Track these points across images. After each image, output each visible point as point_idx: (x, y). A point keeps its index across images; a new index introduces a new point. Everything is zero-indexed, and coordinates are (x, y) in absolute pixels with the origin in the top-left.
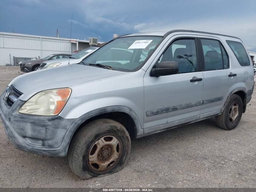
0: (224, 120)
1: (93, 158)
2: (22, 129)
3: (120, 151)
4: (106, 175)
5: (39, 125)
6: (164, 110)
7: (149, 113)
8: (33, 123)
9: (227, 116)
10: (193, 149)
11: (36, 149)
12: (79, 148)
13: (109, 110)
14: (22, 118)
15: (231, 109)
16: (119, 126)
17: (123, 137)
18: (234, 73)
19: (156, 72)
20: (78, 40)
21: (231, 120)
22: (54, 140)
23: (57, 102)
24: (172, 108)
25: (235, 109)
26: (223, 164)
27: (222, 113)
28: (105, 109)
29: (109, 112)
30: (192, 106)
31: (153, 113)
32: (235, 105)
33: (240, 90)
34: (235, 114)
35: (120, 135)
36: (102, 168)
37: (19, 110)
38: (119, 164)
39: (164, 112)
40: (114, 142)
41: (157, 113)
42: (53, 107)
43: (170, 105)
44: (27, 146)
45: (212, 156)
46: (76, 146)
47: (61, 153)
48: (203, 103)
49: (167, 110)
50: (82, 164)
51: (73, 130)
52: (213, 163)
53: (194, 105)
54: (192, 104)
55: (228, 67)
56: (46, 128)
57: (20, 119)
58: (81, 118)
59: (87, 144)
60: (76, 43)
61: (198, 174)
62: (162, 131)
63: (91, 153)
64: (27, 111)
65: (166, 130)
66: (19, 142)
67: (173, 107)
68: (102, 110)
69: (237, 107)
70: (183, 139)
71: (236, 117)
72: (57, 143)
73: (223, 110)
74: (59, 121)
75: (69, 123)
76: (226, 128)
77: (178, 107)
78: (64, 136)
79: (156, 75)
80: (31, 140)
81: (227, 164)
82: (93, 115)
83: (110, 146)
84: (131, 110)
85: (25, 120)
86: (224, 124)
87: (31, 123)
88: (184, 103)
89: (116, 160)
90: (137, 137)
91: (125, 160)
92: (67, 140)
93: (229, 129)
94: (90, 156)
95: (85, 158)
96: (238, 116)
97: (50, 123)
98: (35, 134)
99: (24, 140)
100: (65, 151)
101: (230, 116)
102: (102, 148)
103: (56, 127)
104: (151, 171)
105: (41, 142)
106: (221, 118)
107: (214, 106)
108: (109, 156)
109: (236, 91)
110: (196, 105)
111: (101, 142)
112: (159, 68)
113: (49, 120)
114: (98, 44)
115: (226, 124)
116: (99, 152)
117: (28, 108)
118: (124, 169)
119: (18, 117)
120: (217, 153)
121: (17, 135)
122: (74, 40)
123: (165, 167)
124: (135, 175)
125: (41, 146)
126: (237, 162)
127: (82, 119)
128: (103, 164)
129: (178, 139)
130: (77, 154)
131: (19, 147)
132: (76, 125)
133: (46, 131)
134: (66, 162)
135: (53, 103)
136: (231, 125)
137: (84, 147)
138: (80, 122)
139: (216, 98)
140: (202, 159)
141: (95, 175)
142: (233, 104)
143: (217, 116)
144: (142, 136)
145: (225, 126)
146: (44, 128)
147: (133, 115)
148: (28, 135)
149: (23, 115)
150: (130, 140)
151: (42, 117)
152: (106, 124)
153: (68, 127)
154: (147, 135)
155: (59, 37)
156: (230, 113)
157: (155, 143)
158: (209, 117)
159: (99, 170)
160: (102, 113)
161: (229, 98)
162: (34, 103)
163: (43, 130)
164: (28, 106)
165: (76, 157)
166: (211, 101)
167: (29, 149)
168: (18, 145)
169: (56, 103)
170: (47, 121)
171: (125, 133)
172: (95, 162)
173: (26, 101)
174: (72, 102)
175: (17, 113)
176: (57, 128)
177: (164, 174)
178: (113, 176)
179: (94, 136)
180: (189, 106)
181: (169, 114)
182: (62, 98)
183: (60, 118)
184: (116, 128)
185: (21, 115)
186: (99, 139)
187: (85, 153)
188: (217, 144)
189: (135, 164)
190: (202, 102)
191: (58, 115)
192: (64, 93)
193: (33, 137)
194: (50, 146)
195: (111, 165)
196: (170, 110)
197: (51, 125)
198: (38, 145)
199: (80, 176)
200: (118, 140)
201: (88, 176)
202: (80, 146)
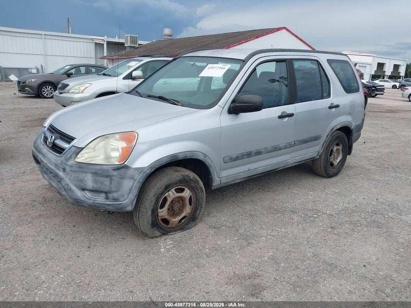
0: (322, 165)
1: (163, 213)
2: (81, 181)
3: (193, 204)
4: (177, 232)
5: (101, 175)
6: (245, 155)
7: (227, 159)
8: (95, 174)
9: (327, 159)
10: (281, 202)
11: (98, 203)
12: (147, 201)
13: (181, 157)
14: (80, 168)
15: (332, 151)
16: (192, 175)
17: (197, 188)
18: (335, 104)
19: (236, 109)
20: (106, 38)
21: (332, 164)
22: (120, 193)
23: (122, 149)
24: (255, 152)
25: (337, 150)
26: (315, 218)
27: (320, 156)
28: (176, 156)
29: (181, 159)
30: (280, 149)
31: (231, 159)
32: (338, 145)
33: (344, 125)
34: (337, 157)
35: (193, 185)
36: (172, 224)
37: (75, 159)
38: (192, 219)
39: (245, 157)
40: (187, 194)
41: (237, 159)
42: (116, 154)
43: (253, 148)
44: (87, 200)
45: (304, 209)
46: (144, 199)
47: (127, 207)
48: (295, 144)
49: (249, 155)
50: (150, 219)
51: (141, 180)
52: (304, 218)
53: (283, 148)
54: (281, 146)
55: (329, 96)
56: (111, 179)
57: (78, 169)
58: (151, 166)
59: (156, 196)
60: (103, 43)
61: (285, 229)
62: (242, 180)
63: (160, 206)
64: (86, 159)
65: (247, 179)
66: (78, 196)
67: (257, 151)
68: (173, 157)
69: (340, 147)
70: (269, 190)
71: (338, 161)
72: (122, 196)
73: (321, 151)
74: (125, 170)
75: (137, 172)
76: (325, 176)
77: (263, 151)
78: (132, 188)
79: (236, 112)
80: (91, 193)
81: (320, 218)
82: (164, 163)
83: (182, 199)
84: (205, 156)
85: (85, 170)
86: (323, 170)
87: (92, 173)
88: (270, 144)
89: (188, 215)
90: (213, 188)
91: (199, 215)
92: (135, 192)
93: (329, 176)
94: (160, 210)
95: (154, 212)
96: (341, 159)
97: (115, 173)
98: (97, 186)
99: (83, 193)
100: (132, 204)
101: (331, 160)
102: (172, 202)
103: (122, 178)
104: (230, 227)
105: (103, 195)
106: (319, 162)
107: (309, 147)
108: (181, 210)
109: (338, 127)
110: (285, 147)
111: (172, 194)
112: (239, 103)
113: (114, 170)
114: (139, 45)
115: (325, 170)
116: (169, 205)
117: (86, 156)
118: (197, 226)
119: (75, 167)
120: (310, 206)
121: (74, 188)
122: (99, 39)
123: (246, 222)
124: (211, 231)
125: (104, 200)
126: (332, 215)
127: (152, 168)
128: (174, 220)
129: (263, 190)
130: (146, 208)
131: (77, 202)
132: (145, 174)
133: (111, 182)
134: (125, 220)
135: (118, 150)
136: (332, 170)
137: (154, 199)
138: (149, 171)
139: (311, 138)
140: (290, 213)
141: (165, 232)
142: (335, 143)
143: (313, 160)
144: (218, 187)
145: (324, 174)
146: (108, 179)
147: (208, 161)
148: (88, 188)
149: (81, 164)
150: (204, 191)
151: (105, 166)
152: (177, 173)
153: (136, 177)
154: (225, 185)
155: (72, 33)
156: (330, 155)
157: (233, 196)
158: (303, 162)
159: (169, 226)
160: (173, 161)
161: (329, 137)
162: (92, 150)
163: (107, 182)
164: (86, 153)
165: (144, 211)
166: (305, 141)
167: (90, 204)
168: (75, 199)
169: (120, 150)
170: (112, 171)
171: (198, 182)
172: (165, 217)
173: (83, 148)
174: (139, 148)
175: (73, 162)
176: (124, 179)
177: (245, 230)
178: (185, 233)
179: (164, 186)
180: (276, 149)
181: (252, 159)
182: (127, 144)
183: (126, 167)
184: (189, 178)
185: (78, 164)
186: (169, 191)
187: (154, 207)
188: (311, 195)
189: (210, 220)
190: (293, 143)
191: (124, 163)
192: (129, 137)
193: (95, 189)
194: (115, 200)
195: (183, 221)
196: (253, 154)
197: (116, 175)
198: (100, 199)
199: (148, 234)
200: (191, 191)
201: (158, 233)
202: (149, 198)
